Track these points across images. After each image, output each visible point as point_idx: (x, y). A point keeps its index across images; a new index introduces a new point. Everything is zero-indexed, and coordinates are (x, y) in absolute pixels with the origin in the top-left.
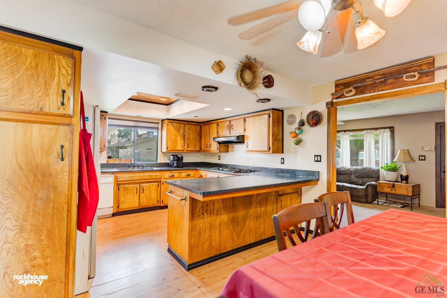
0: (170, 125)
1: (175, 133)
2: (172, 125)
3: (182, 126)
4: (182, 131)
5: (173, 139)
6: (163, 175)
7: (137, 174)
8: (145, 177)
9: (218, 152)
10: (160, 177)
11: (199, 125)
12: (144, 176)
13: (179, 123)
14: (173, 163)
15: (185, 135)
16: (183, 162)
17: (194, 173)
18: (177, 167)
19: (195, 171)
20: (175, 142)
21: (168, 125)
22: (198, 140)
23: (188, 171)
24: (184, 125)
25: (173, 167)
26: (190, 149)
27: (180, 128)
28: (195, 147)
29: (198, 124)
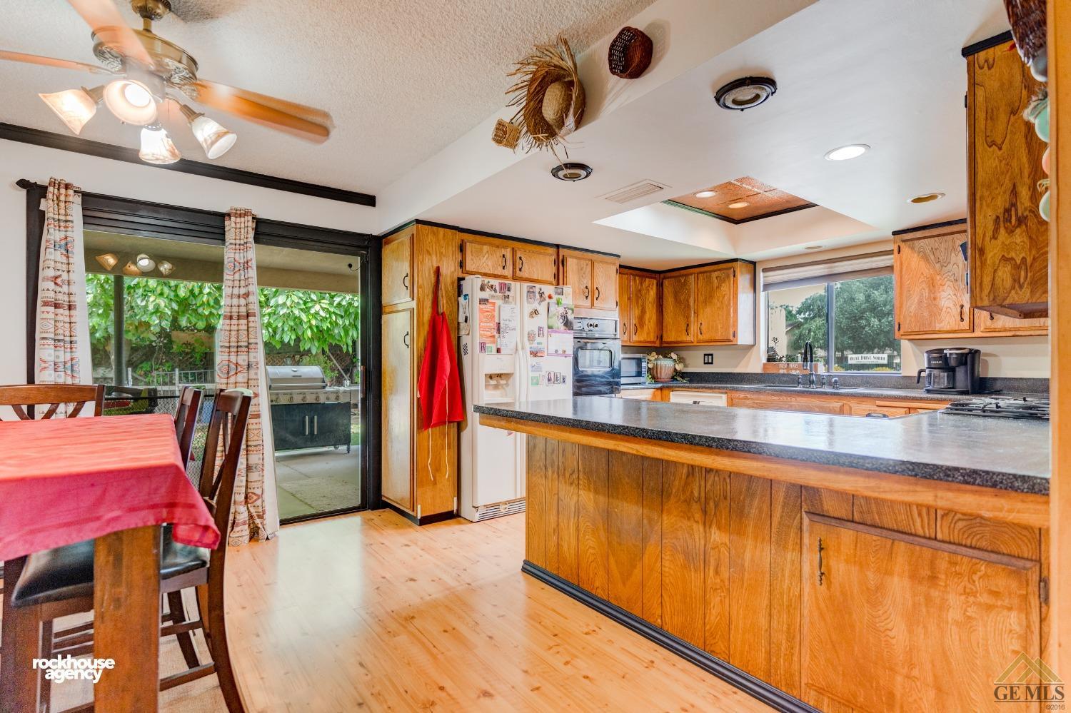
0: (908, 249)
1: (926, 271)
2: (913, 248)
3: (961, 241)
4: (959, 258)
5: (922, 294)
6: (846, 408)
20: (928, 304)
21: (899, 252)
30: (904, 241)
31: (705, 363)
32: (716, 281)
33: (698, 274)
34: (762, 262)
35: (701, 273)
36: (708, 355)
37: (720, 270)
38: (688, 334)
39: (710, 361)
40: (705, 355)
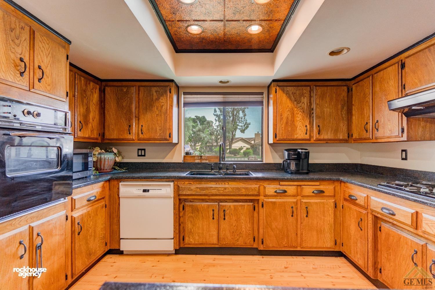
0: (281, 91)
1: (290, 105)
2: (283, 91)
3: (306, 91)
4: (305, 100)
5: (288, 118)
6: (262, 187)
7: (213, 185)
8: (227, 190)
9: (405, 138)
10: (256, 193)
11: (345, 86)
12: (225, 189)
13: (298, 86)
14: (289, 164)
15: (313, 109)
16: (311, 161)
17: (334, 188)
18: (297, 172)
19: (337, 184)
20: (291, 123)
21: (276, 92)
22: (343, 118)
23: (318, 183)
24: (310, 88)
25: (287, 172)
26: (325, 136)
27: (302, 95)
28: (336, 131)
29: (344, 83)
30: (279, 86)
31: (139, 156)
32: (155, 94)
33: (139, 87)
34: (184, 87)
35: (142, 86)
36: (141, 150)
37: (158, 86)
38: (130, 134)
39: (143, 154)
40: (139, 149)
